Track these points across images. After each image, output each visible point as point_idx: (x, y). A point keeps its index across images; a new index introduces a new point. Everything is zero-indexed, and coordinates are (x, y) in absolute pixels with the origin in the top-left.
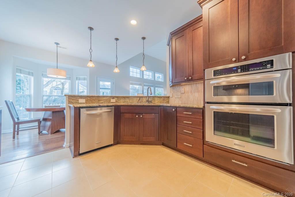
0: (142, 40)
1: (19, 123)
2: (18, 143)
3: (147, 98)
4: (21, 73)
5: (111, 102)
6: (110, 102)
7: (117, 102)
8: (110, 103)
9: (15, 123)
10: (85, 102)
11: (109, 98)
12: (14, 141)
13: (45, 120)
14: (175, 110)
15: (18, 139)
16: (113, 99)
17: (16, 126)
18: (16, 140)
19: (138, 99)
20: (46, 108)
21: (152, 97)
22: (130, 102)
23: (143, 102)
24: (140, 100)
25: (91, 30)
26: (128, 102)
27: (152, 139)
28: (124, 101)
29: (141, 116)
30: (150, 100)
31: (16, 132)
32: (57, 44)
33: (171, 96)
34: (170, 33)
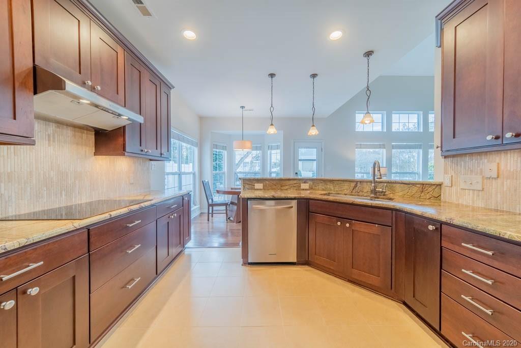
0: (366, 59)
1: (213, 205)
2: (213, 228)
3: (373, 185)
4: (217, 148)
5: (302, 188)
6: (299, 188)
7: (312, 188)
8: (299, 190)
9: (209, 205)
10: (262, 188)
11: (298, 182)
12: (208, 223)
13: (232, 203)
14: (436, 229)
15: (212, 222)
16: (304, 183)
17: (211, 208)
18: (210, 224)
19: (353, 185)
20: (232, 191)
21: (384, 183)
22: (336, 190)
23: (363, 192)
24: (357, 187)
25: (272, 77)
26: (331, 189)
27: (374, 280)
28: (323, 188)
29: (348, 225)
30: (381, 190)
31: (210, 214)
32: (243, 107)
33: (447, 182)
34: (436, 17)
